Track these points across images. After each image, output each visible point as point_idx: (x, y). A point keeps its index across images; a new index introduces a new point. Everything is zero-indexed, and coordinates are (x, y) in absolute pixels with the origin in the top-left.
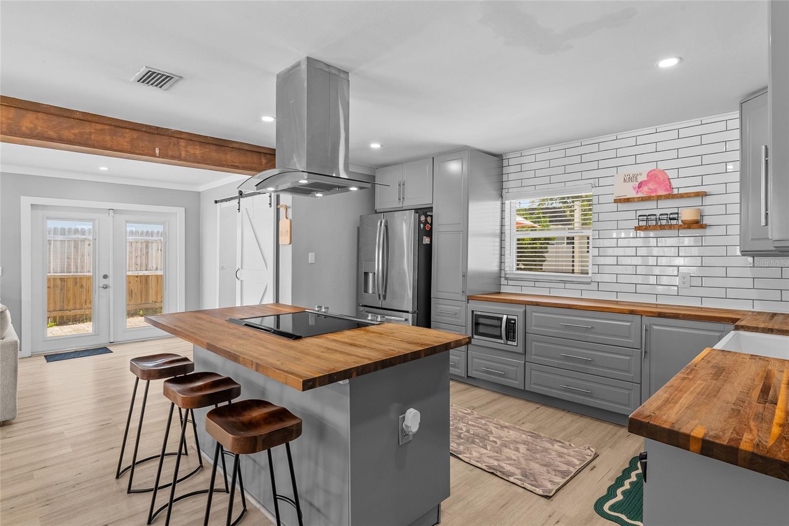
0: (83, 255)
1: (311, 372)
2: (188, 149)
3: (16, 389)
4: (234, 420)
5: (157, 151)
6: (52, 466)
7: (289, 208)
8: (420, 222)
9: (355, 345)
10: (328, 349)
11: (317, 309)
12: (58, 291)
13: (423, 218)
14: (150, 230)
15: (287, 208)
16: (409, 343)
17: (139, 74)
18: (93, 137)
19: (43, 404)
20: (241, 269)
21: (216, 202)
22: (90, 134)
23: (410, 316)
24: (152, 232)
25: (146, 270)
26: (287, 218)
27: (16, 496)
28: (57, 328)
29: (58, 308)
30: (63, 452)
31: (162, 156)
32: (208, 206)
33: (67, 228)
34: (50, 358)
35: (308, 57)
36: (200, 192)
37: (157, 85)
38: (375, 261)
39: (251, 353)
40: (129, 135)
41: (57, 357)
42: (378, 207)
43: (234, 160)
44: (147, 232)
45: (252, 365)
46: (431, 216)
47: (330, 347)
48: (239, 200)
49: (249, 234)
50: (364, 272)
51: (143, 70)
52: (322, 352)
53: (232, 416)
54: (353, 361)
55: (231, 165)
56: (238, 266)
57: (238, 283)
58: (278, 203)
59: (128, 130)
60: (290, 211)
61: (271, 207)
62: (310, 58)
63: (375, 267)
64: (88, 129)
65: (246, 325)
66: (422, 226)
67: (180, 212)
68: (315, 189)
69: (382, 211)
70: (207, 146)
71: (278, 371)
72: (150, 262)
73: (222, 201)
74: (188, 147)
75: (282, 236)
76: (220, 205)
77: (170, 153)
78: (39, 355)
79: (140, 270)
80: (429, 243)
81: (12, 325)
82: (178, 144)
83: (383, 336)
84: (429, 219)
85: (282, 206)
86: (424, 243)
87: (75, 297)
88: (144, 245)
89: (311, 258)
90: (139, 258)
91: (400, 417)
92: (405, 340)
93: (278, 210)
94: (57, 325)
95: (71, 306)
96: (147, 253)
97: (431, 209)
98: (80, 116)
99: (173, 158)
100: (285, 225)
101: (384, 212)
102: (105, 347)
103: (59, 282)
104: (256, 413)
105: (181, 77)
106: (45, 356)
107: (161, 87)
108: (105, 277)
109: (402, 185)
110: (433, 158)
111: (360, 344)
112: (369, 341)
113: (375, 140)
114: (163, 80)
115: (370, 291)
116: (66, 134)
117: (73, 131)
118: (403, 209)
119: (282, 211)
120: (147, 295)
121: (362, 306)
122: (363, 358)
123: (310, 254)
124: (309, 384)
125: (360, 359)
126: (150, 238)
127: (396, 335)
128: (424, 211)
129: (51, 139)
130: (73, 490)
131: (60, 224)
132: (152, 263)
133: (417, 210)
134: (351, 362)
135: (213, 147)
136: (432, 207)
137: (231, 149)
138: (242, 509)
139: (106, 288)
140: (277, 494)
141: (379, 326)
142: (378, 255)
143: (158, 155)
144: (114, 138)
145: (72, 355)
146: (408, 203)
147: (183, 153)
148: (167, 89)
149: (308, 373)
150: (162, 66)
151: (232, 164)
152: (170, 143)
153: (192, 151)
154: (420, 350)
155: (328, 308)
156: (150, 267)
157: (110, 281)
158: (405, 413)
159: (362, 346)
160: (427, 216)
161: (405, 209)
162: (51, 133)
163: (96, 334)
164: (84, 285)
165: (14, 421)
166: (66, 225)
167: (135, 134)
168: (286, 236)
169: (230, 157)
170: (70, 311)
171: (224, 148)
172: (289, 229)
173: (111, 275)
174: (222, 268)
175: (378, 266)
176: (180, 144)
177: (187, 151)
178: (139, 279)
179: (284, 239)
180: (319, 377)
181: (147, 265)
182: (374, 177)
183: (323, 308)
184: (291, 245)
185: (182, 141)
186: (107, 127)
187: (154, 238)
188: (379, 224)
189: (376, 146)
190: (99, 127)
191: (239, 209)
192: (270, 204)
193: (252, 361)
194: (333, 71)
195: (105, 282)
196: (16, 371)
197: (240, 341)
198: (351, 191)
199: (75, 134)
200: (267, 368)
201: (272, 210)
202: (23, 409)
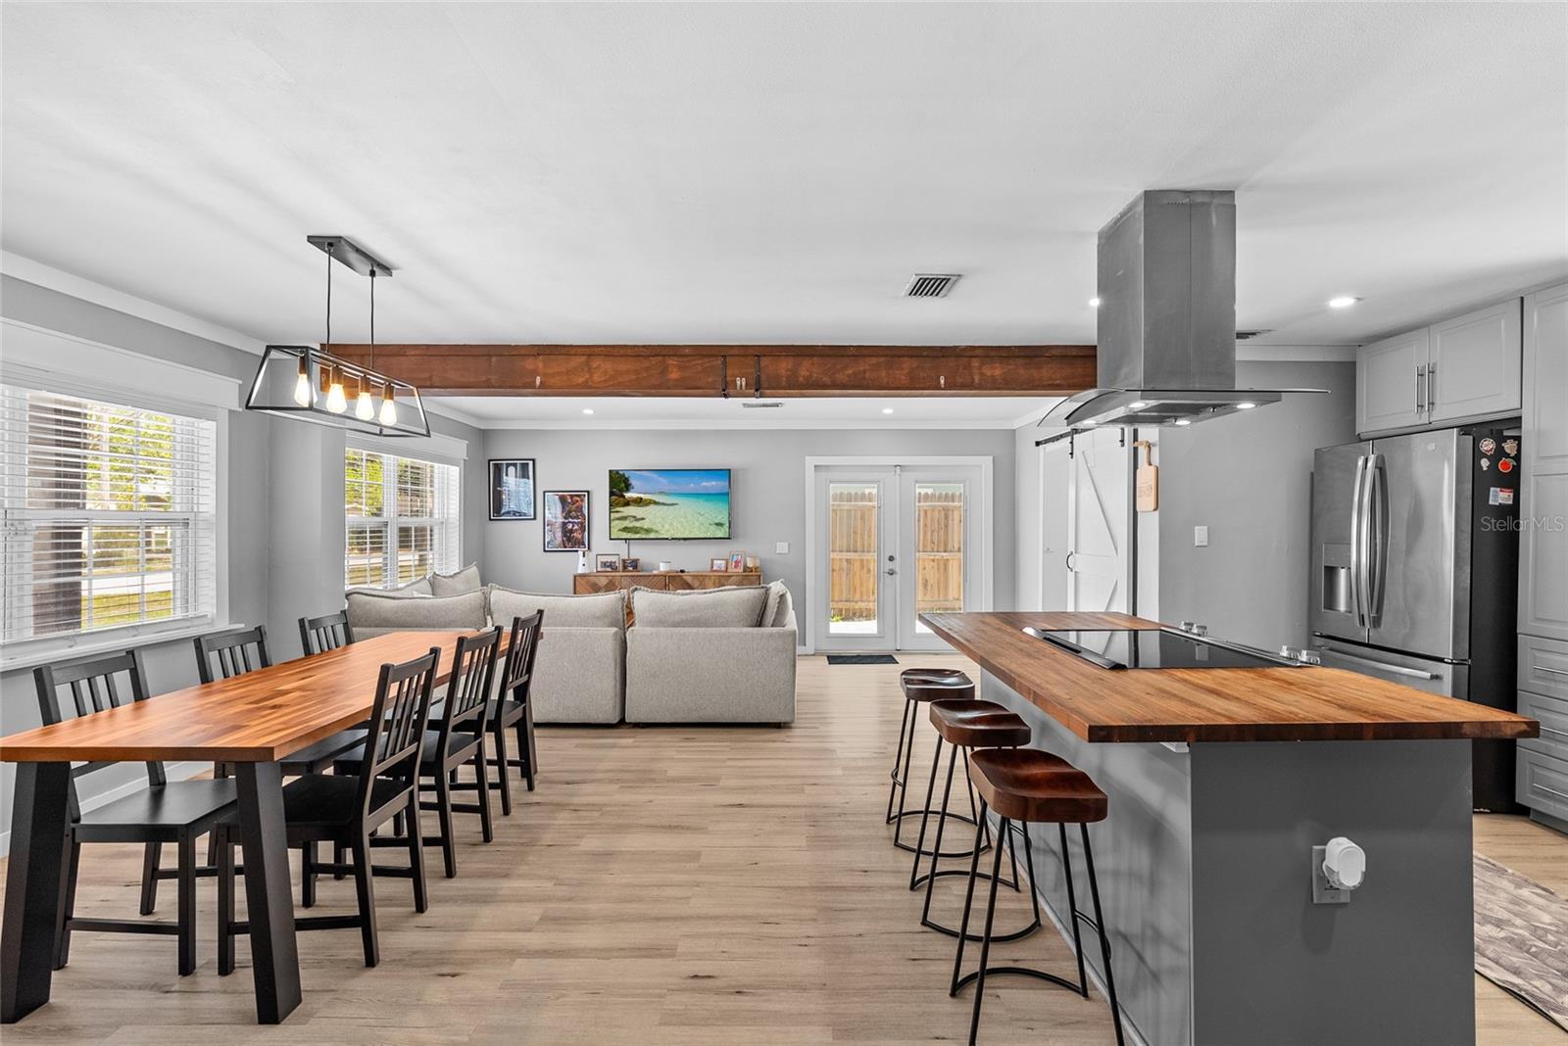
0: (870, 529)
1: (1110, 718)
2: (984, 372)
3: (794, 687)
4: (1006, 771)
5: (942, 382)
6: (822, 785)
7: (1154, 445)
8: (1477, 454)
9: (1218, 694)
10: (1162, 691)
11: (1183, 628)
12: (844, 574)
13: (1487, 445)
14: (950, 493)
15: (1149, 446)
16: (1342, 707)
17: (909, 287)
18: (867, 375)
19: (822, 713)
20: (1076, 553)
21: (1038, 444)
22: (865, 371)
23: (1446, 671)
24: (953, 495)
25: (945, 551)
26: (1150, 464)
27: (787, 806)
28: (842, 623)
29: (844, 598)
30: (834, 773)
31: (949, 386)
32: (1026, 450)
33: (853, 493)
34: (834, 659)
35: (1146, 192)
36: (1014, 430)
37: (931, 294)
38: (1349, 544)
39: (1033, 677)
40: (908, 364)
41: (840, 660)
42: (1363, 426)
43: (1053, 377)
44: (946, 495)
45: (1030, 694)
46: (1518, 439)
47: (1168, 689)
48: (1072, 438)
49: (1087, 492)
50: (1326, 567)
51: (914, 280)
52: (1148, 694)
53: (1005, 765)
54: (1197, 715)
55: (1049, 385)
56: (1071, 548)
57: (1071, 575)
58: (1135, 439)
59: (906, 359)
60: (1155, 451)
61: (1123, 445)
62: (1150, 191)
63: (1350, 557)
64: (863, 365)
65: (1048, 639)
66: (1485, 463)
67: (986, 463)
68: (1172, 414)
69: (1371, 437)
70: (1011, 361)
71: (1059, 707)
72: (950, 540)
73: (1046, 441)
74: (984, 367)
75: (1140, 496)
76: (1045, 448)
77: (959, 380)
78: (822, 655)
79: (938, 552)
80: (1511, 502)
81: (793, 612)
82: (970, 366)
83: (1292, 687)
84: (1509, 447)
85: (1142, 444)
86: (1491, 503)
87: (861, 584)
88: (943, 513)
89: (1200, 534)
90: (935, 533)
91: (1315, 847)
92: (1339, 702)
93: (1136, 449)
94: (843, 620)
95: (857, 597)
96: (946, 526)
97: (1516, 422)
98: (854, 352)
99: (963, 387)
100: (1146, 476)
101: (1373, 439)
102: (891, 656)
103: (845, 564)
104: (1037, 770)
105: (959, 276)
106: (828, 657)
107: (937, 295)
108: (891, 559)
109: (1427, 375)
110: (1522, 298)
111: (1228, 692)
112: (1255, 691)
113: (1339, 290)
114: (939, 284)
115: (1342, 606)
116: (841, 377)
117: (847, 372)
118: (1432, 427)
119: (1142, 452)
120: (946, 588)
121: (1321, 636)
122: (1219, 714)
123: (1196, 528)
124: (1100, 734)
125: (1210, 715)
126: (951, 504)
127: (1326, 690)
128: (1493, 428)
129: (825, 387)
130: (839, 819)
131: (846, 489)
132: (953, 541)
133: (1465, 429)
134: (1191, 717)
135: (1021, 361)
136: (1520, 417)
137: (1048, 359)
138: (1034, 920)
139: (892, 574)
140: (1077, 909)
141: (1299, 670)
142: (1360, 531)
143: (943, 386)
144: (891, 372)
145: (854, 660)
146: (1444, 413)
147: (977, 378)
148: (945, 296)
149: (1104, 718)
150: (935, 268)
151: (1050, 382)
152: (959, 366)
153: (989, 373)
154: (1362, 724)
155: (1205, 628)
156: (950, 547)
157: (896, 565)
158: (1326, 844)
159: (1233, 696)
160: (1500, 439)
161: (1438, 427)
162: (826, 380)
163: (880, 636)
164: (872, 569)
165: (793, 725)
166: (853, 489)
167: (915, 363)
168: (1149, 496)
169: (1046, 372)
170: (856, 602)
171: (1036, 360)
172: (1153, 483)
173: (897, 557)
174: (1047, 551)
175: (1359, 552)
176: (973, 365)
177: (982, 374)
178: (935, 564)
179: (1146, 502)
180: (1119, 726)
181: (946, 545)
182: (1355, 363)
183: (1195, 626)
184: (1157, 512)
185: (974, 359)
186: (882, 359)
187: (956, 504)
188: (1360, 463)
189: (1342, 303)
190: (874, 360)
191: (1072, 454)
192: (1122, 441)
193: (1030, 689)
194: (1199, 199)
195: (890, 565)
196: (794, 666)
197: (1027, 660)
198: (1240, 410)
199: (849, 376)
200: (1046, 700)
201: (1125, 453)
202: (802, 714)
